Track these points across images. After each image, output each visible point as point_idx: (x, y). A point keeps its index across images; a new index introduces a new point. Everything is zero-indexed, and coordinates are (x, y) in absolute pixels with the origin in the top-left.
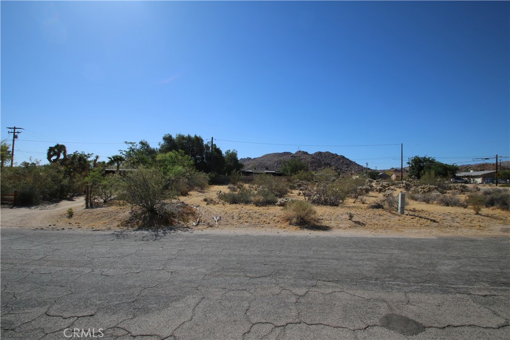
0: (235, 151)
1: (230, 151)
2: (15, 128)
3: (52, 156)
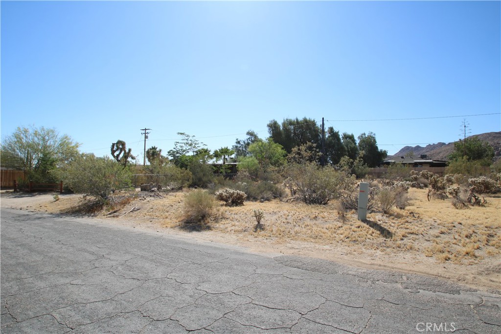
0: (372, 135)
1: (365, 134)
2: (146, 129)
3: (115, 151)
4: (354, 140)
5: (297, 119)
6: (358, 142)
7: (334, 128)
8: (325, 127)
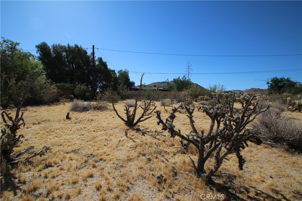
0: (127, 71)
4: (115, 73)
5: (69, 45)
6: (118, 75)
7: (103, 59)
8: (95, 55)
